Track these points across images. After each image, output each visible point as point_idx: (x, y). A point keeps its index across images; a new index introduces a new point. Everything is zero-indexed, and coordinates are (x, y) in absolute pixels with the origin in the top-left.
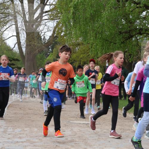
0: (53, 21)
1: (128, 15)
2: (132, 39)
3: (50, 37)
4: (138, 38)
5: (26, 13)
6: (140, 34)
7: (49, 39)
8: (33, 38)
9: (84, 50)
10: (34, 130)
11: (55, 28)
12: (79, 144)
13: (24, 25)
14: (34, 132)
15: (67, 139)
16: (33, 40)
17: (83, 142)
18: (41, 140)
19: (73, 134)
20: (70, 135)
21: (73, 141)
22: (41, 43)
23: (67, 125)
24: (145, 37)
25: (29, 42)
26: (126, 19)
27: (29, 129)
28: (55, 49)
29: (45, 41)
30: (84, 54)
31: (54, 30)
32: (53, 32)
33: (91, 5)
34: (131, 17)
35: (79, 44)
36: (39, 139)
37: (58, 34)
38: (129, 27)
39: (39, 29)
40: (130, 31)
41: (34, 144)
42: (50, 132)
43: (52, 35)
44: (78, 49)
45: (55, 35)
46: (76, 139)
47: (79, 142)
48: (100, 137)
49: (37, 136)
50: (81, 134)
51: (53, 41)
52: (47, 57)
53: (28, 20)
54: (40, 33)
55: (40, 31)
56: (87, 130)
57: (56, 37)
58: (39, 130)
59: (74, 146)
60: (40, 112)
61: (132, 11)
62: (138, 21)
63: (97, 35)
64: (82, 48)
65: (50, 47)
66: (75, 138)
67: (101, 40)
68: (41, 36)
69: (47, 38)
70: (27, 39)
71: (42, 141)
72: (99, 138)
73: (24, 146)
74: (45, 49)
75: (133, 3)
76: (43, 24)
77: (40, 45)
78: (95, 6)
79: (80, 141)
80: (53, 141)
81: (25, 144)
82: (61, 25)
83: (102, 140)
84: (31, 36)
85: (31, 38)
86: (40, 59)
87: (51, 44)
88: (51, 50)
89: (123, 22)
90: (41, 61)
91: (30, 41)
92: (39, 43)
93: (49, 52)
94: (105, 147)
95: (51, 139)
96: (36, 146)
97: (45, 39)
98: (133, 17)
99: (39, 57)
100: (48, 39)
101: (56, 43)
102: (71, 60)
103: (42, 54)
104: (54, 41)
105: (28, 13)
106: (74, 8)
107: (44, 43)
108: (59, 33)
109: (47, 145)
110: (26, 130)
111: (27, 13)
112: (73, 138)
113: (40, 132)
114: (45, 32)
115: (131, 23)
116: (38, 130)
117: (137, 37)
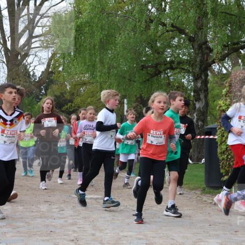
0: (47, 50)
1: (155, 42)
2: (160, 76)
3: (43, 72)
4: (169, 75)
5: (6, 38)
6: (172, 68)
7: (41, 76)
8: (18, 75)
9: (92, 92)
10: (18, 209)
11: (50, 60)
12: (83, 228)
13: (4, 56)
14: (18, 211)
15: (67, 222)
16: (17, 77)
17: (90, 225)
18: (29, 223)
19: (76, 214)
20: (71, 216)
21: (76, 224)
22: (30, 82)
23: (67, 200)
24: (179, 73)
25: (11, 81)
26: (152, 47)
27: (10, 207)
28: (49, 90)
29: (35, 79)
30: (93, 97)
31: (48, 63)
32: (47, 66)
33: (102, 27)
34: (158, 45)
35: (84, 84)
36: (26, 222)
37: (54, 69)
38: (157, 59)
39: (26, 61)
40: (157, 65)
41: (18, 229)
42: (42, 212)
43: (46, 70)
44: (84, 91)
45: (50, 70)
46: (80, 221)
47: (84, 226)
48: (114, 217)
49: (22, 218)
50: (88, 214)
51: (47, 79)
52: (38, 102)
53: (10, 48)
54: (28, 67)
55: (28, 64)
56: (96, 207)
57: (52, 72)
58: (26, 209)
59: (76, 231)
60: (28, 183)
61: (160, 37)
62: (169, 50)
63: (110, 70)
64: (90, 89)
65: (42, 87)
66: (78, 219)
67: (116, 78)
68: (30, 71)
69: (38, 74)
70: (8, 75)
71: (29, 225)
72: (113, 219)
73: (2, 233)
74: (36, 91)
75: (161, 25)
76: (32, 54)
77: (27, 84)
78: (106, 28)
79: (85, 223)
80: (46, 224)
81: (5, 230)
82: (58, 55)
83: (117, 222)
84: (15, 71)
85: (14, 74)
86: (29, 105)
87: (44, 84)
88: (43, 91)
89: (148, 51)
90: (29, 107)
91: (13, 79)
92: (26, 81)
93: (42, 95)
94: (122, 232)
95: (44, 221)
96: (21, 233)
97: (36, 76)
98: (161, 44)
99: (26, 103)
100: (39, 76)
101: (51, 82)
102: (74, 107)
103: (31, 98)
104: (49, 79)
105: (10, 38)
106: (76, 31)
107: (34, 81)
108: (55, 67)
109: (37, 230)
110: (6, 210)
111: (8, 38)
112: (76, 220)
113: (26, 211)
114: (35, 66)
115: (158, 53)
116: (24, 208)
117: (167, 74)
